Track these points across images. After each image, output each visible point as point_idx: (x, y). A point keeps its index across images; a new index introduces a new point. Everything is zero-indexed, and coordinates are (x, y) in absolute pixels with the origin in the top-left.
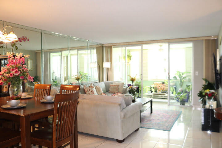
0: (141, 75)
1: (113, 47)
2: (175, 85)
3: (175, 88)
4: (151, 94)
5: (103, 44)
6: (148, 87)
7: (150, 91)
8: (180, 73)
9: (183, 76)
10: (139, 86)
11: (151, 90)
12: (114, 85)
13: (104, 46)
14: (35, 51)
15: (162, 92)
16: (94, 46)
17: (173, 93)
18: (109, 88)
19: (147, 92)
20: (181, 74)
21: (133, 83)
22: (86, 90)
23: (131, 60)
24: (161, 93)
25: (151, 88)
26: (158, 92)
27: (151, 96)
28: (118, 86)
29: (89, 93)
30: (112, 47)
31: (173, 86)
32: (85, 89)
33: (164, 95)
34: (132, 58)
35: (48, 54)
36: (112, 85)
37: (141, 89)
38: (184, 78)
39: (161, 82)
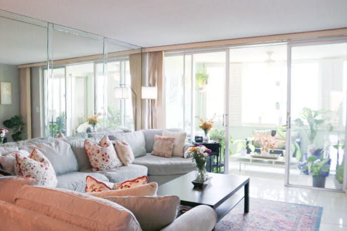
0: (225, 116)
1: (166, 55)
2: (298, 137)
3: (299, 143)
4: (248, 156)
5: (142, 48)
6: (240, 141)
7: (246, 150)
8: (311, 111)
9: (318, 118)
10: (220, 140)
11: (247, 148)
12: (163, 137)
13: (146, 53)
14: (17, 66)
15: (271, 152)
16: (126, 53)
17: (294, 156)
18: (154, 143)
19: (238, 151)
20: (313, 114)
21: (206, 133)
22: (89, 151)
23: (207, 83)
24: (268, 155)
25: (248, 143)
26: (262, 152)
27: (248, 160)
28: (172, 140)
29: (97, 158)
30: (163, 53)
31: (294, 139)
32: (87, 148)
33: (275, 159)
34: (209, 80)
35: (40, 71)
36: (160, 139)
37: (224, 147)
38: (318, 122)
39: (270, 131)
